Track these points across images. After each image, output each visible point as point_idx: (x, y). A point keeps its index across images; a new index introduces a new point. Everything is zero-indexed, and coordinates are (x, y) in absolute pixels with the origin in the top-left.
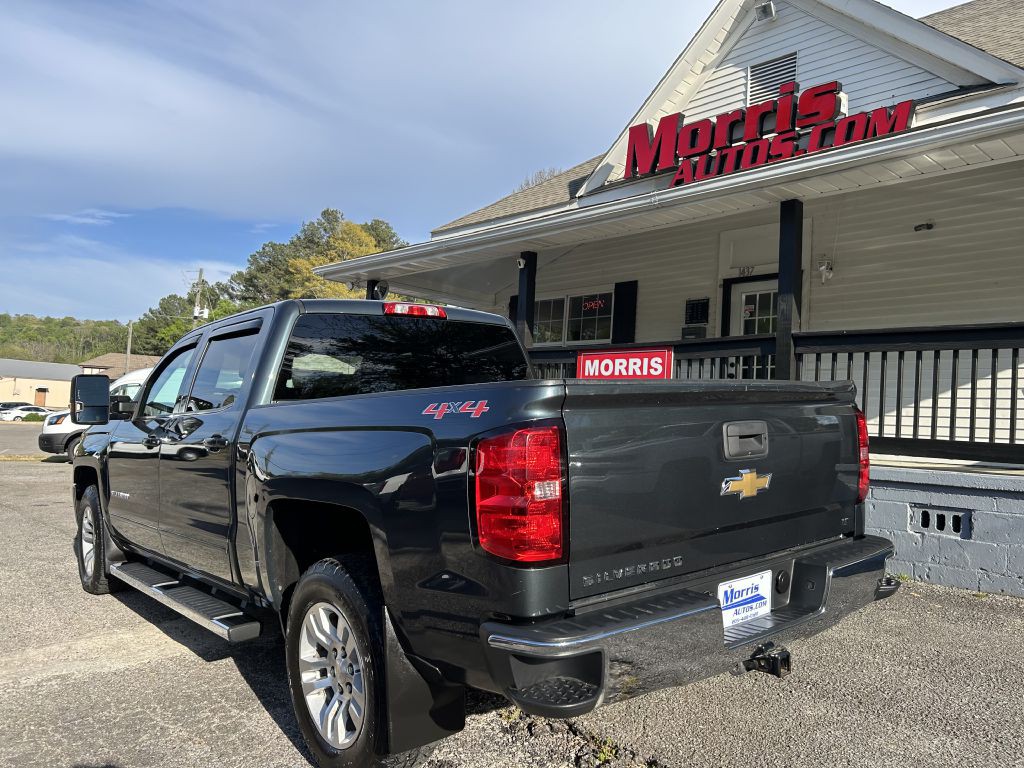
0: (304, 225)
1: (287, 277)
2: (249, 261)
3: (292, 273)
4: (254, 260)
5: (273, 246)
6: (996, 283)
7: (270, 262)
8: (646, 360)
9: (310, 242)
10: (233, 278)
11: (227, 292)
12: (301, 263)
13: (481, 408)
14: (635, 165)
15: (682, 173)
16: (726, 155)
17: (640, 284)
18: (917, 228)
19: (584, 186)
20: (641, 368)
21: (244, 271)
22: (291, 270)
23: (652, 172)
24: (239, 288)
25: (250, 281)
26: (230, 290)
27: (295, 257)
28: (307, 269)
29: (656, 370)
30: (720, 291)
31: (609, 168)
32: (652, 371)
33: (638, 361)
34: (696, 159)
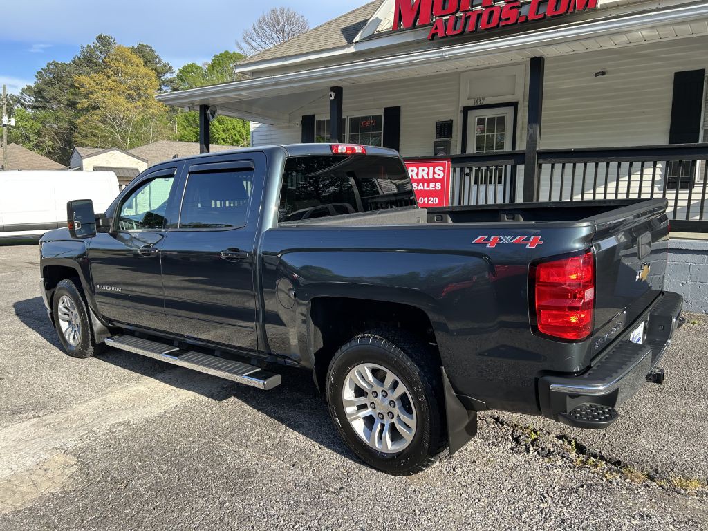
0: (82, 47)
1: (73, 90)
2: (36, 76)
3: (78, 88)
4: (40, 75)
5: (56, 64)
6: (644, 112)
7: (54, 78)
8: (431, 168)
9: (88, 61)
10: (24, 91)
11: (20, 102)
12: (84, 79)
13: (535, 240)
14: (400, 20)
15: (436, 28)
16: (469, 17)
17: (402, 109)
18: (596, 75)
19: (360, 34)
20: (428, 174)
21: (33, 85)
22: (76, 84)
23: (414, 26)
24: (30, 100)
25: (38, 93)
26: (23, 101)
27: (79, 74)
28: (90, 84)
29: (439, 175)
30: (461, 115)
31: (378, 21)
32: (436, 176)
33: (426, 169)
34: (448, 17)
